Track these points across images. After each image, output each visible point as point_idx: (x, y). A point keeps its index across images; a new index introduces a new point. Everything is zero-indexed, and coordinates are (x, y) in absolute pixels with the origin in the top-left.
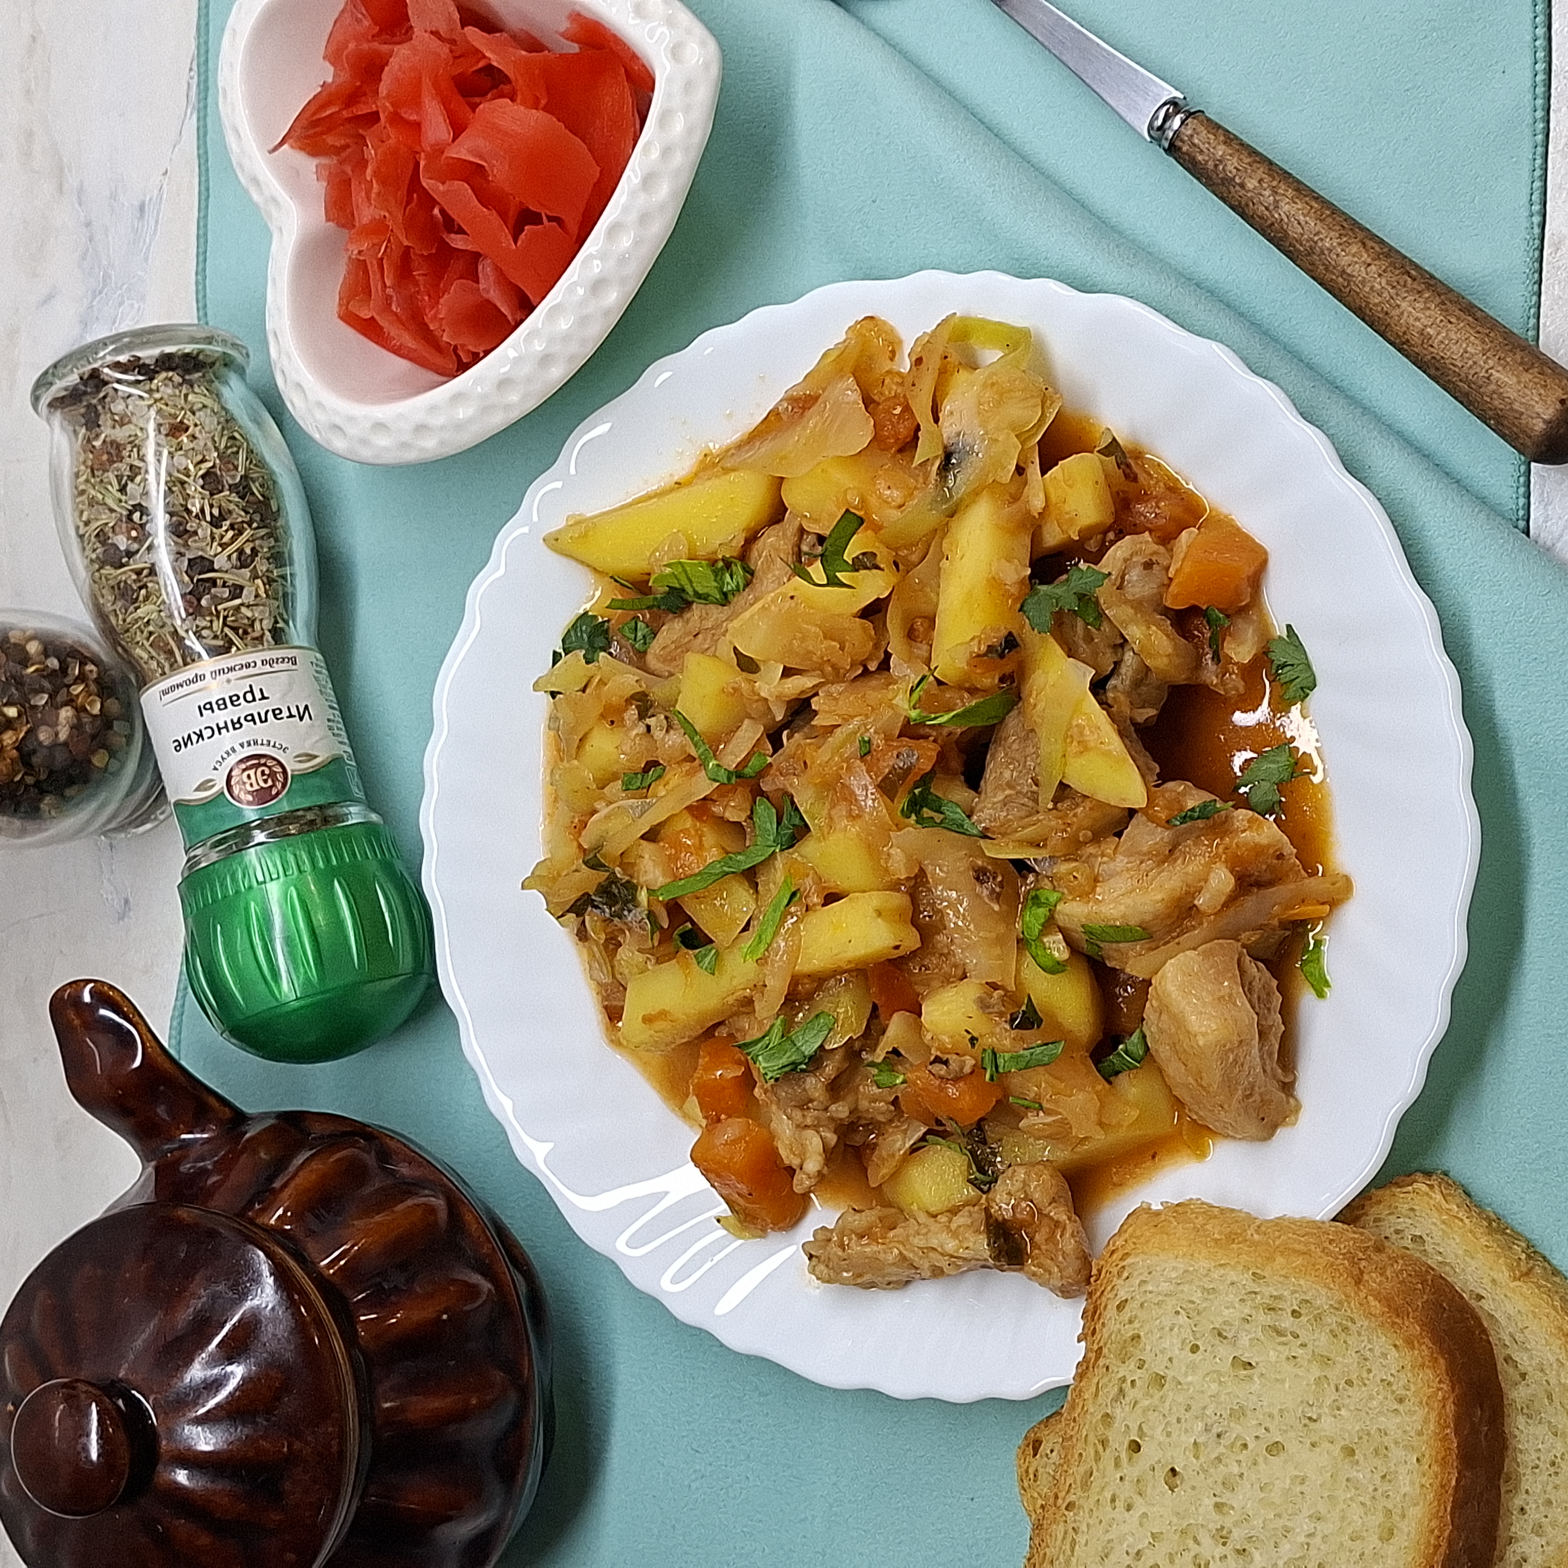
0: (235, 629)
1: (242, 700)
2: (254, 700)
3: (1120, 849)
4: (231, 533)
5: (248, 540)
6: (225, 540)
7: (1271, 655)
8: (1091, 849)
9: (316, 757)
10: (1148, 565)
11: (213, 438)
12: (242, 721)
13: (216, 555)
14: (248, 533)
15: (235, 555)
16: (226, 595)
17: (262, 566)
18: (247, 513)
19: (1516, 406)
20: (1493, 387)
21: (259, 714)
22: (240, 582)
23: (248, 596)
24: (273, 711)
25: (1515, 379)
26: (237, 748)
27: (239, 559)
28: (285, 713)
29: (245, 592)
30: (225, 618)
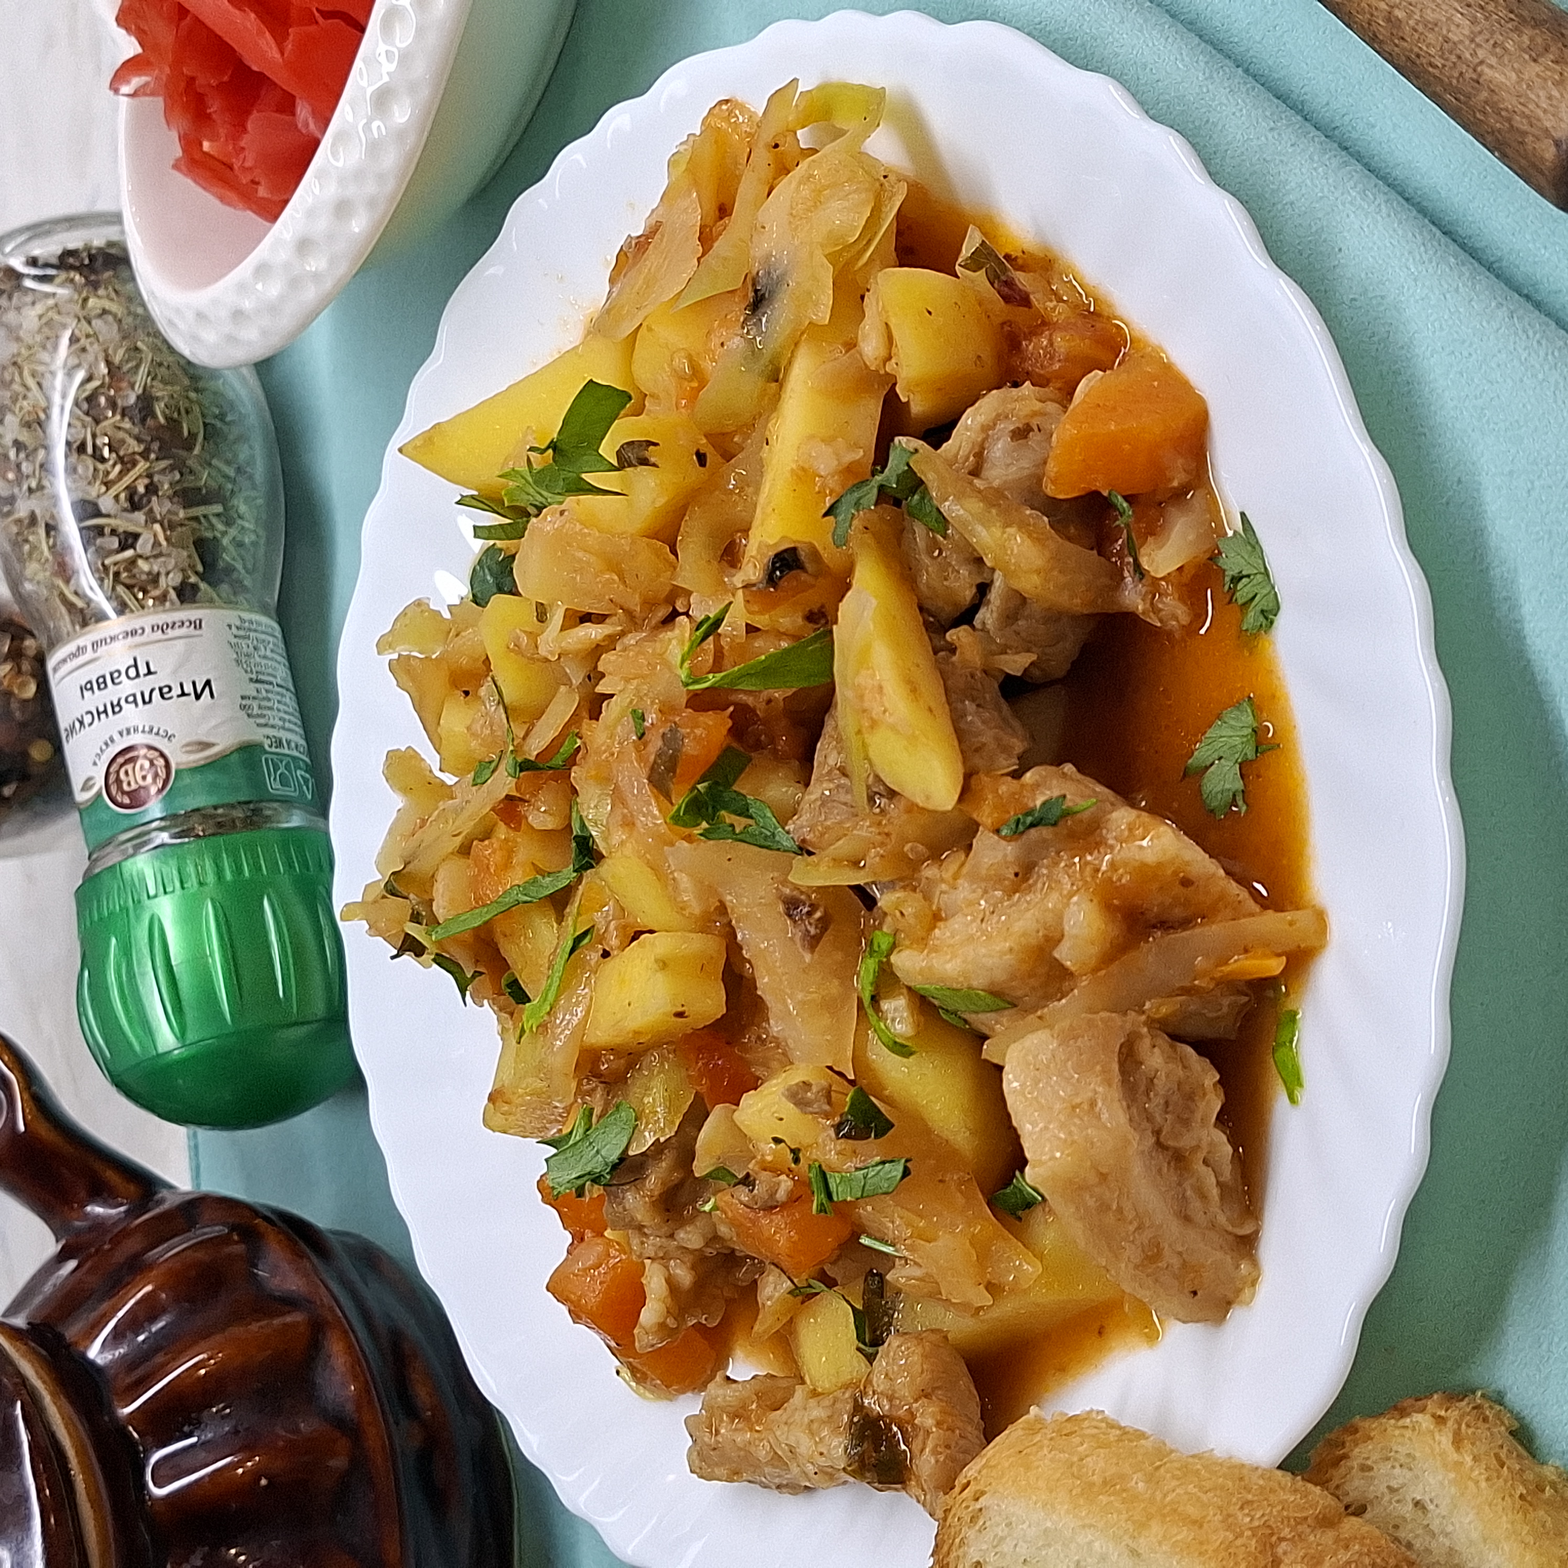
0: (129, 587)
1: (123, 677)
2: (138, 675)
3: (965, 870)
4: (118, 468)
5: (140, 476)
6: (112, 476)
7: (1223, 562)
8: (929, 871)
9: (213, 745)
10: (1021, 434)
11: (106, 351)
12: (123, 702)
13: (99, 496)
14: (142, 466)
15: (123, 496)
16: (116, 545)
17: (159, 507)
18: (139, 440)
19: (1518, 122)
20: (1484, 94)
21: (143, 694)
22: (132, 528)
23: (144, 545)
24: (161, 689)
25: (1514, 75)
26: (116, 737)
27: (130, 499)
28: (176, 691)
29: (140, 541)
30: (117, 574)
